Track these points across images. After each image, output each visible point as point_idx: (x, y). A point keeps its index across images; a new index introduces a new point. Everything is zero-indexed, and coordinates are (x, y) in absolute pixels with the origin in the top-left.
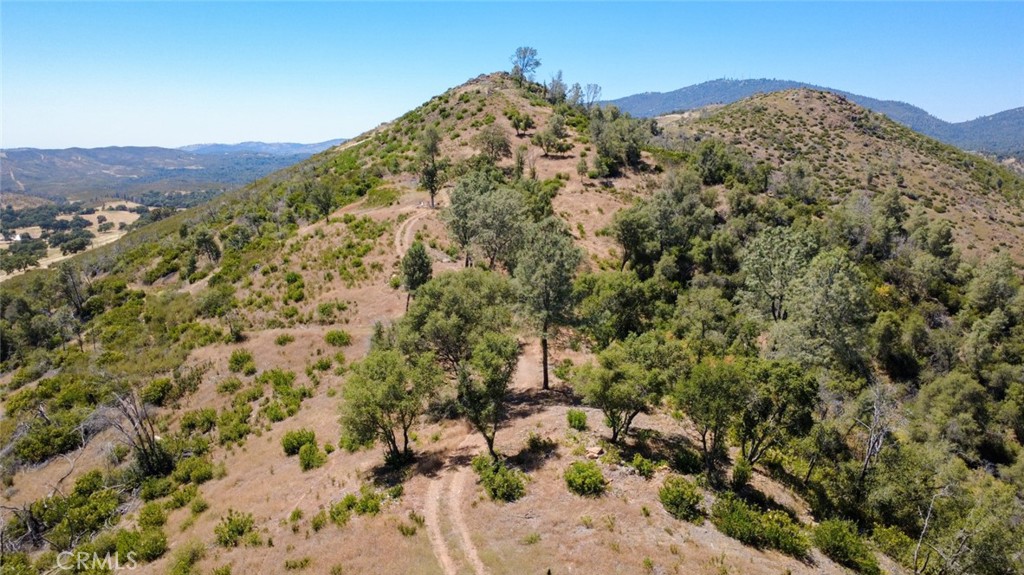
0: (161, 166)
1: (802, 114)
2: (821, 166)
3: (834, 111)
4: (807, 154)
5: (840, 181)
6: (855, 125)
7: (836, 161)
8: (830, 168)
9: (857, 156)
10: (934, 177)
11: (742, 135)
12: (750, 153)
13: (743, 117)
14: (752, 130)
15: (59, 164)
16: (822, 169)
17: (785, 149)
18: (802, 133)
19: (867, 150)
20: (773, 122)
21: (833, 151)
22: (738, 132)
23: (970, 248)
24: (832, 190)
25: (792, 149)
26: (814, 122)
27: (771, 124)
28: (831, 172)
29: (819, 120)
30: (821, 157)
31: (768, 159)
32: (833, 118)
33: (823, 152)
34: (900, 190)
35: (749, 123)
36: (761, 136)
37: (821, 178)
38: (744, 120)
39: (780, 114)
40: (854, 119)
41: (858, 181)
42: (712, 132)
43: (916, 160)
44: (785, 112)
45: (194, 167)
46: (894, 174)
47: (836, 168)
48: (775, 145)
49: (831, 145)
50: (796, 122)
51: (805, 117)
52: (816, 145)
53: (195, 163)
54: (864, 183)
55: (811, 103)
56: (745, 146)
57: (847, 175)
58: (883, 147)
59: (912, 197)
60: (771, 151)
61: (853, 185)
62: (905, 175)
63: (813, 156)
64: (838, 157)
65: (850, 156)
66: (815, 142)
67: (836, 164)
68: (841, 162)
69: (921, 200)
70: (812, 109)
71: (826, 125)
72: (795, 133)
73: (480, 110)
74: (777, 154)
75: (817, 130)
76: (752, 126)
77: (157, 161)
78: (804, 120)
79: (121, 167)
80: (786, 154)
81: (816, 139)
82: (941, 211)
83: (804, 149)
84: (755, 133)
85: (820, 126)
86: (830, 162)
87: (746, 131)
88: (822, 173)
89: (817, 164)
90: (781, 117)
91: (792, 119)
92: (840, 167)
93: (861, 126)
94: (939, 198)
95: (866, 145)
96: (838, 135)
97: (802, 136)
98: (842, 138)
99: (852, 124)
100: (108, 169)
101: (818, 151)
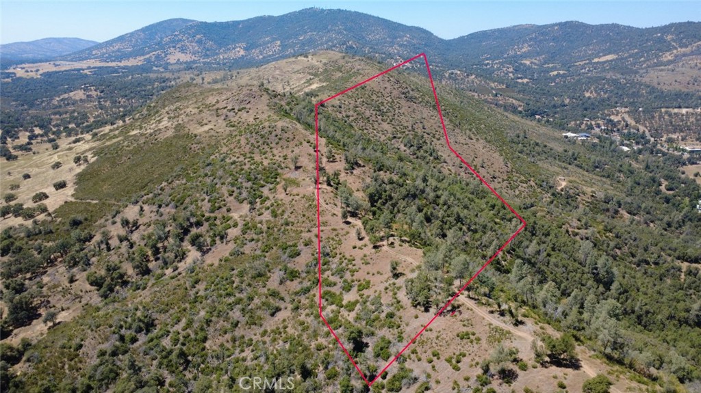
2: (393, 119)
4: (386, 113)
5: (401, 127)
7: (398, 116)
8: (396, 120)
9: (406, 113)
10: (435, 123)
11: (358, 103)
13: (357, 92)
14: (362, 100)
16: (393, 121)
17: (377, 110)
18: (383, 101)
19: (410, 110)
21: (397, 111)
23: (449, 156)
24: (398, 131)
25: (380, 110)
26: (387, 95)
28: (397, 122)
30: (392, 114)
31: (371, 116)
32: (395, 93)
33: (393, 112)
34: (424, 130)
35: (360, 96)
36: (366, 103)
37: (393, 125)
38: (357, 94)
39: (372, 90)
40: (403, 93)
42: (345, 101)
43: (429, 114)
44: (374, 89)
46: (421, 122)
48: (373, 108)
49: (395, 108)
52: (389, 108)
54: (410, 128)
58: (416, 108)
59: (428, 134)
60: (371, 111)
61: (406, 129)
62: (425, 122)
64: (399, 114)
65: (404, 113)
66: (389, 106)
67: (398, 118)
68: (400, 117)
69: (431, 135)
71: (392, 97)
72: (380, 101)
74: (374, 113)
75: (389, 99)
76: (362, 98)
80: (378, 113)
81: (389, 104)
82: (439, 139)
83: (385, 110)
84: (363, 102)
85: (390, 97)
86: (396, 117)
87: (359, 100)
88: (393, 123)
89: (391, 118)
92: (400, 119)
93: (407, 97)
94: (438, 133)
95: (409, 107)
96: (398, 102)
97: (383, 103)
98: (400, 104)
99: (403, 96)
101: (391, 111)
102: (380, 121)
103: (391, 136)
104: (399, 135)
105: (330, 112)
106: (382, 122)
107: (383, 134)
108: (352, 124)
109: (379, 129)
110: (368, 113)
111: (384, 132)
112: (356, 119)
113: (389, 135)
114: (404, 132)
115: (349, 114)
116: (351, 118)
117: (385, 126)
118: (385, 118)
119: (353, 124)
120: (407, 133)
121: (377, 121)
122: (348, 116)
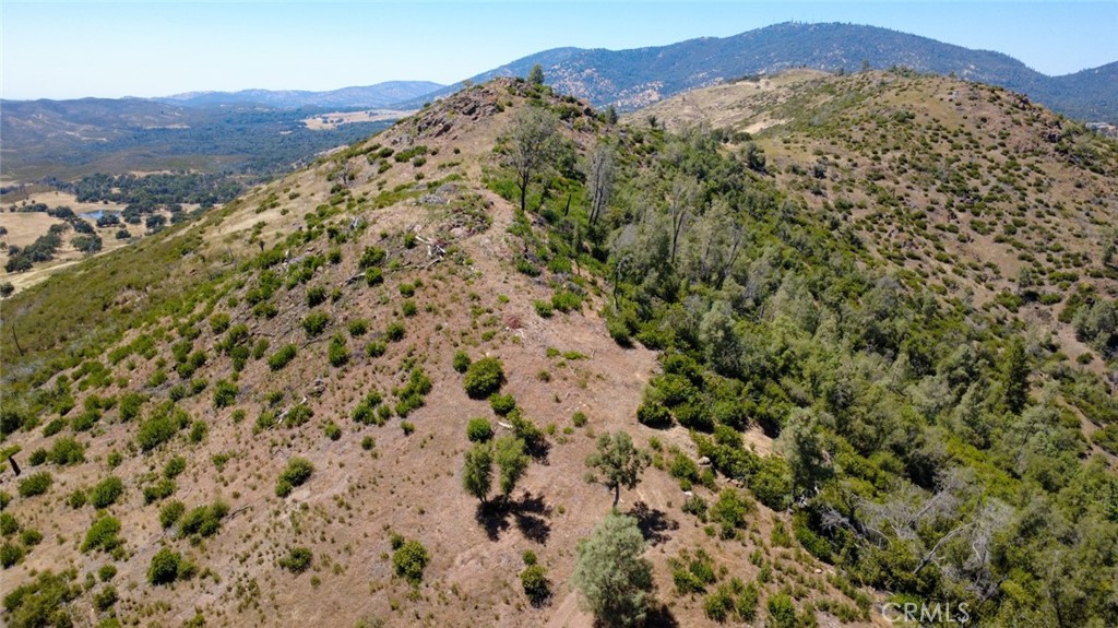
0: (138, 124)
1: (970, 127)
2: (1018, 224)
3: (1019, 123)
4: (990, 200)
5: (1055, 255)
6: (1057, 150)
7: (1039, 215)
8: (1033, 230)
9: (1070, 207)
11: (885, 164)
12: (901, 199)
13: (881, 131)
14: (898, 154)
15: (14, 124)
16: (1019, 230)
17: (954, 191)
18: (975, 161)
19: (1082, 195)
20: (928, 140)
21: (1032, 197)
22: (877, 159)
24: (1043, 273)
25: (967, 192)
26: (992, 143)
27: (925, 144)
28: (1036, 237)
29: (998, 140)
30: (1013, 207)
31: (932, 210)
32: (1020, 136)
33: (1015, 196)
35: (891, 142)
36: (914, 167)
37: (1019, 246)
38: (883, 136)
39: (935, 125)
40: (1052, 139)
41: (1085, 258)
42: (837, 157)
44: (943, 123)
45: (177, 126)
47: (1042, 231)
48: (938, 183)
49: (1023, 184)
50: (962, 140)
51: (976, 134)
52: (1001, 185)
53: (180, 120)
54: (1097, 264)
55: (981, 108)
56: (891, 184)
57: (1063, 244)
58: (1107, 190)
60: (932, 194)
61: (1078, 265)
63: (1001, 204)
64: (1041, 208)
65: (1059, 207)
66: (1000, 180)
67: (1040, 222)
68: (1048, 217)
70: (984, 120)
71: (1010, 147)
72: (965, 160)
73: (397, 335)
75: (997, 154)
76: (897, 148)
77: (135, 119)
78: (975, 138)
79: (89, 127)
80: (957, 201)
81: (998, 172)
83: (984, 192)
84: (903, 161)
85: (1001, 149)
86: (1030, 216)
87: (889, 155)
88: (1019, 237)
89: (1009, 220)
90: (938, 131)
91: (956, 135)
92: (1048, 227)
93: (1065, 152)
95: (1079, 186)
96: (1032, 167)
97: (976, 167)
98: (1039, 172)
99: (1051, 147)
100: (72, 129)
101: (1008, 197)
102: (965, 230)
103: (1014, 289)
104: (1050, 289)
105: (781, 187)
106: (973, 235)
107: (980, 280)
108: (856, 233)
109: (964, 260)
110: (918, 200)
111: (985, 273)
112: (874, 218)
113: (1005, 283)
114: (1073, 278)
115: (847, 198)
116: (857, 215)
117: (986, 248)
118: (985, 219)
119: (864, 235)
120: (1086, 282)
121: (954, 230)
122: (845, 207)
